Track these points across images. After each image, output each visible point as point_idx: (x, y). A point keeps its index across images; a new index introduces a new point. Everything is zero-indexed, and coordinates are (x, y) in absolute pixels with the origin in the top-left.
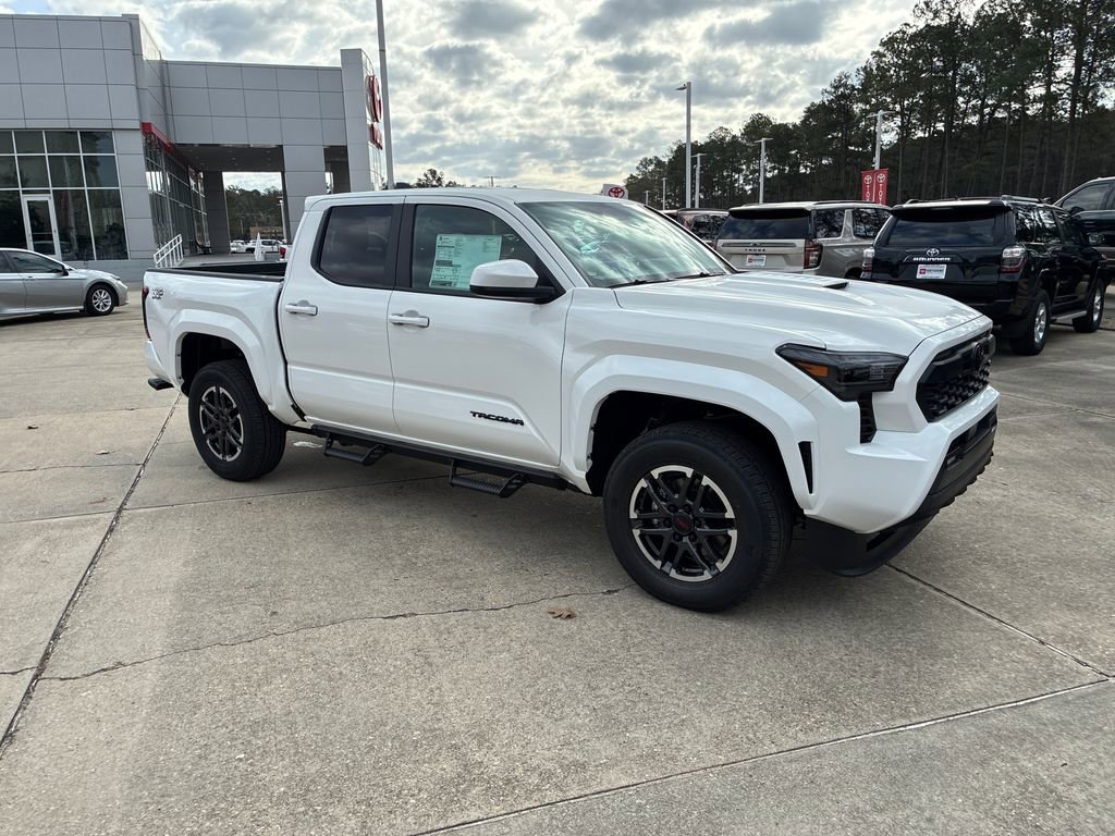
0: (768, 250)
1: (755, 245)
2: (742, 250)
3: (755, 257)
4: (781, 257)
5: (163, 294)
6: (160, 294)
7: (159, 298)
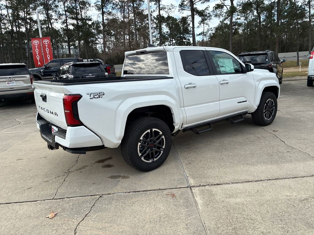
0: (16, 79)
1: (10, 78)
2: (4, 80)
3: (10, 82)
4: (21, 81)
5: (104, 95)
6: (100, 95)
7: (99, 97)
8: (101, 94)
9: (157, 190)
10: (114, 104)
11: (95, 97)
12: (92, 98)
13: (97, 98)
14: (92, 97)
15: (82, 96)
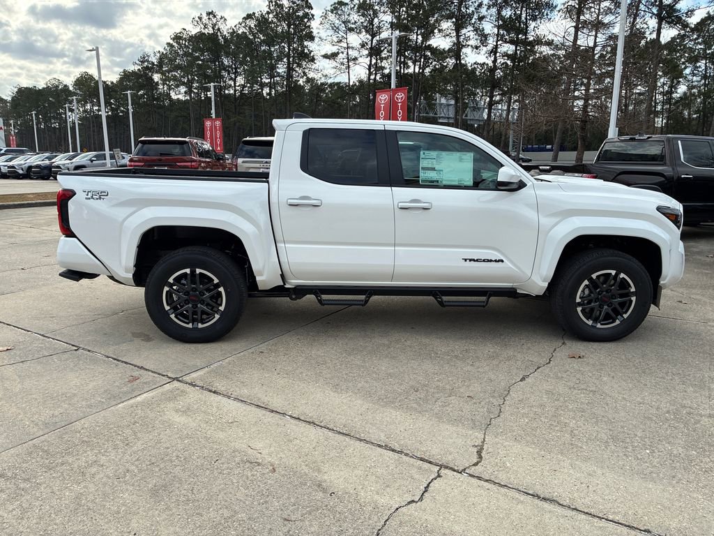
5: (107, 195)
6: (101, 195)
7: (100, 198)
8: (103, 194)
9: (138, 367)
10: (120, 213)
11: (94, 197)
12: (89, 199)
13: (97, 199)
14: (89, 196)
15: (75, 194)
